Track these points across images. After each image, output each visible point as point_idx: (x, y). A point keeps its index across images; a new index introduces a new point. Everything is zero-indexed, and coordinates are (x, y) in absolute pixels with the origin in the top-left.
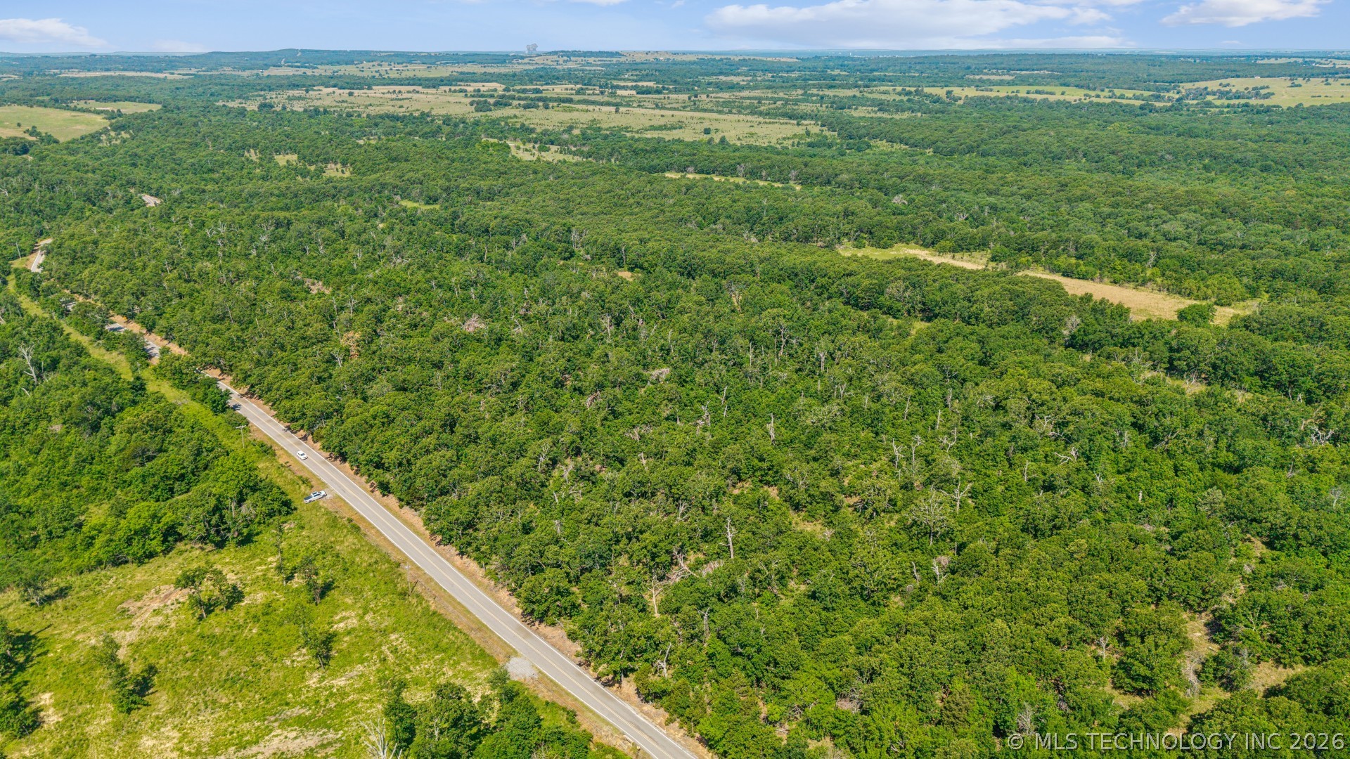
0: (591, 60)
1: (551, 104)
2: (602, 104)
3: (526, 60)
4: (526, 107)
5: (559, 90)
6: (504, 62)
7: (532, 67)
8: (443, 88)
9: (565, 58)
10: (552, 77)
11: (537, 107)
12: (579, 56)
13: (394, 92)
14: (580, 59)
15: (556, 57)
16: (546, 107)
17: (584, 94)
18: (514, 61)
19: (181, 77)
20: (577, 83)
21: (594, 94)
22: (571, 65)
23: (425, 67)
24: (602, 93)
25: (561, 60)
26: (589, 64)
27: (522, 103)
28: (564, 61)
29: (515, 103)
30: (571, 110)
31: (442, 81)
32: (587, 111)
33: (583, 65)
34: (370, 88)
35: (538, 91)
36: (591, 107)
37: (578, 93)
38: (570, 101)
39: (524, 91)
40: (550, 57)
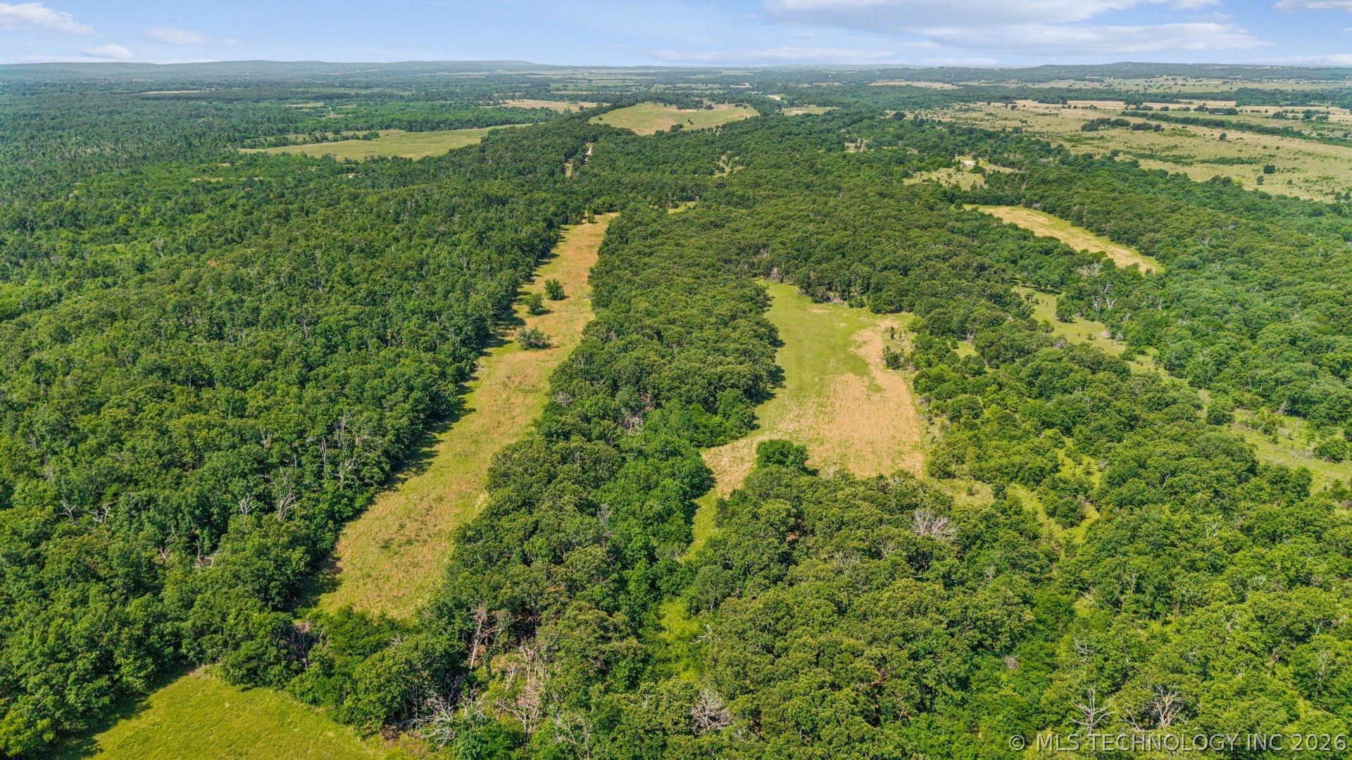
4: (1136, 128)
35: (1231, 112)
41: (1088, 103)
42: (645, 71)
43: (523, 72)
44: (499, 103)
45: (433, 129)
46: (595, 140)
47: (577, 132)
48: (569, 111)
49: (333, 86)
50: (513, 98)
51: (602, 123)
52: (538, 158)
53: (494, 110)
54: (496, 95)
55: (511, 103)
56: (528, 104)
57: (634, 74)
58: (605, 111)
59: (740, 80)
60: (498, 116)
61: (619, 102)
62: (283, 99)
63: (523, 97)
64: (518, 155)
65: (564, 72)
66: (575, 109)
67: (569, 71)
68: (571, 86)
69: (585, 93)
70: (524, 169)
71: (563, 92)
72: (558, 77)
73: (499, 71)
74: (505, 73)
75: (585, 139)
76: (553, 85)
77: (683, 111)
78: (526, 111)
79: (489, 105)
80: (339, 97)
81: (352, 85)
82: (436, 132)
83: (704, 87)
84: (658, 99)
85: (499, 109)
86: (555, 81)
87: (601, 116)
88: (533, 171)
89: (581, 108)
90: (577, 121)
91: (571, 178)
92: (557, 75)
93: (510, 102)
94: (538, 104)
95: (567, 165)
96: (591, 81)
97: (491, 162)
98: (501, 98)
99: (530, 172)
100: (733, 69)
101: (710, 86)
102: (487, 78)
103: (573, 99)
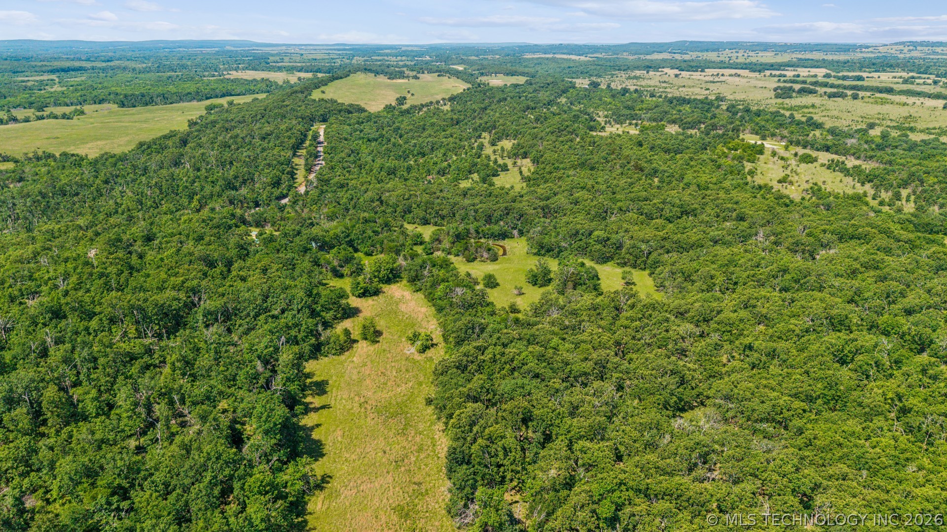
0: (939, 50)
1: (861, 94)
2: (930, 96)
3: (870, 50)
4: (832, 96)
5: (885, 78)
6: (849, 50)
7: (873, 55)
8: (768, 73)
9: (911, 48)
10: (884, 64)
11: (843, 96)
12: (926, 46)
13: (718, 75)
14: (926, 49)
15: (901, 47)
16: (855, 97)
17: (912, 83)
18: (858, 50)
19: (591, 59)
20: (912, 71)
21: (924, 83)
22: (915, 54)
23: (773, 54)
24: (935, 83)
25: (906, 49)
26: (935, 53)
27: (829, 90)
28: (910, 51)
29: (821, 90)
30: (883, 102)
31: (772, 66)
32: (905, 104)
33: (929, 54)
34: (703, 71)
35: (860, 78)
36: (911, 100)
37: (906, 81)
38: (890, 91)
39: (844, 78)
40: (896, 47)
41: (733, 71)
42: (342, 47)
43: (247, 49)
44: (224, 75)
45: (147, 105)
46: (324, 120)
47: (303, 110)
48: (288, 82)
49: (80, 60)
50: (236, 70)
51: (326, 97)
52: (256, 158)
53: (217, 81)
54: (221, 67)
55: (234, 75)
56: (249, 75)
57: (335, 50)
58: (324, 82)
59: (421, 54)
60: (220, 88)
61: (336, 74)
62: (18, 72)
63: (246, 68)
64: (227, 155)
65: (280, 48)
66: (293, 79)
67: (284, 48)
68: (286, 59)
69: (299, 64)
70: (236, 177)
71: (280, 64)
72: (276, 52)
73: (228, 48)
74: (233, 49)
75: (312, 120)
76: (271, 58)
77: (394, 81)
78: (249, 82)
79: (213, 76)
80: (74, 70)
81: (97, 59)
82: (149, 107)
83: (394, 59)
84: (366, 69)
85: (222, 80)
86: (273, 55)
87: (323, 88)
88: (247, 180)
89: (299, 79)
90: (300, 95)
91: (307, 193)
92: (275, 50)
93: (234, 73)
94: (259, 75)
95: (296, 160)
96: (302, 55)
97: (188, 166)
98: (225, 70)
99: (244, 182)
100: (408, 46)
101: (399, 58)
102: (217, 53)
103: (291, 70)
